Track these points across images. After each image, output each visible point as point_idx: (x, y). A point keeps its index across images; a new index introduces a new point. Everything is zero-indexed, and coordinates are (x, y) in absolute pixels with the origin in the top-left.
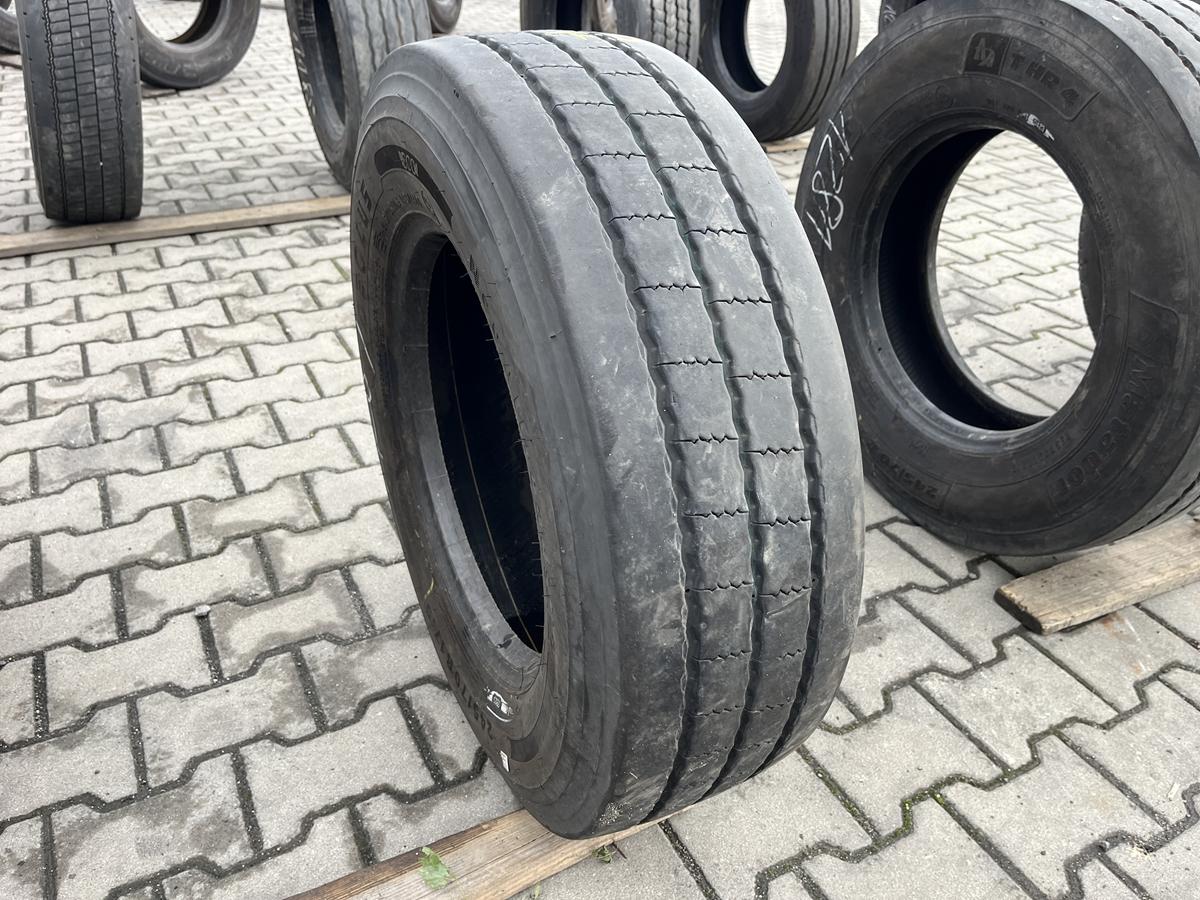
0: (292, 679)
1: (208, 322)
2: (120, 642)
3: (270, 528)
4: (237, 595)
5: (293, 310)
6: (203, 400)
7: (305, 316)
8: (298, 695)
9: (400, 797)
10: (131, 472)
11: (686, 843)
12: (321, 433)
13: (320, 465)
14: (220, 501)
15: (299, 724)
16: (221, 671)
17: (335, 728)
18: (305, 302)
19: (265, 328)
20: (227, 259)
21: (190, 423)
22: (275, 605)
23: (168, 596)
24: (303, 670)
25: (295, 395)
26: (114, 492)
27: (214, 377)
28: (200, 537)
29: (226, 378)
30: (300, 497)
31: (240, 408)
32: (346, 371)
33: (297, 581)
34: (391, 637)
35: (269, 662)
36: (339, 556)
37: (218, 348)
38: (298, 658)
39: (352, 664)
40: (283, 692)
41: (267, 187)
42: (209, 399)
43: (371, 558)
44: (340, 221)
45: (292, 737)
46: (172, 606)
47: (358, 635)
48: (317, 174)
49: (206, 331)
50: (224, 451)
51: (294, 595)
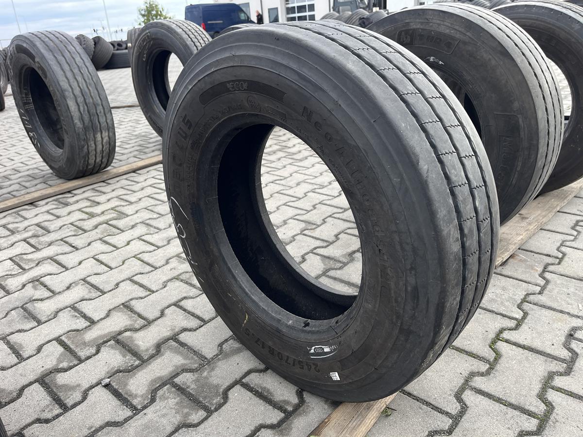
0: (178, 395)
1: (23, 252)
2: (65, 413)
3: (120, 333)
4: (121, 369)
5: (70, 236)
6: (42, 287)
7: (79, 237)
8: (186, 401)
9: (272, 427)
10: (20, 331)
11: (416, 395)
12: (121, 284)
13: (130, 298)
14: (82, 330)
15: (196, 414)
16: (135, 407)
17: (216, 410)
18: (75, 231)
19: (59, 247)
20: (17, 223)
21: (42, 300)
22: (146, 366)
23: (80, 382)
24: (181, 390)
25: (96, 272)
26: (15, 343)
27: (42, 276)
28: (82, 349)
29: (51, 274)
30: (129, 315)
31: (67, 285)
32: (118, 255)
33: (152, 351)
34: (219, 360)
35: (160, 393)
36: (167, 333)
37: (37, 262)
38: (175, 386)
39: (206, 378)
40: (177, 403)
41: (20, 188)
42: (45, 286)
43: (185, 330)
44: (72, 193)
45: (196, 422)
46: (86, 385)
47: (200, 365)
48: (46, 176)
49: (25, 257)
50: (70, 307)
51: (154, 358)
